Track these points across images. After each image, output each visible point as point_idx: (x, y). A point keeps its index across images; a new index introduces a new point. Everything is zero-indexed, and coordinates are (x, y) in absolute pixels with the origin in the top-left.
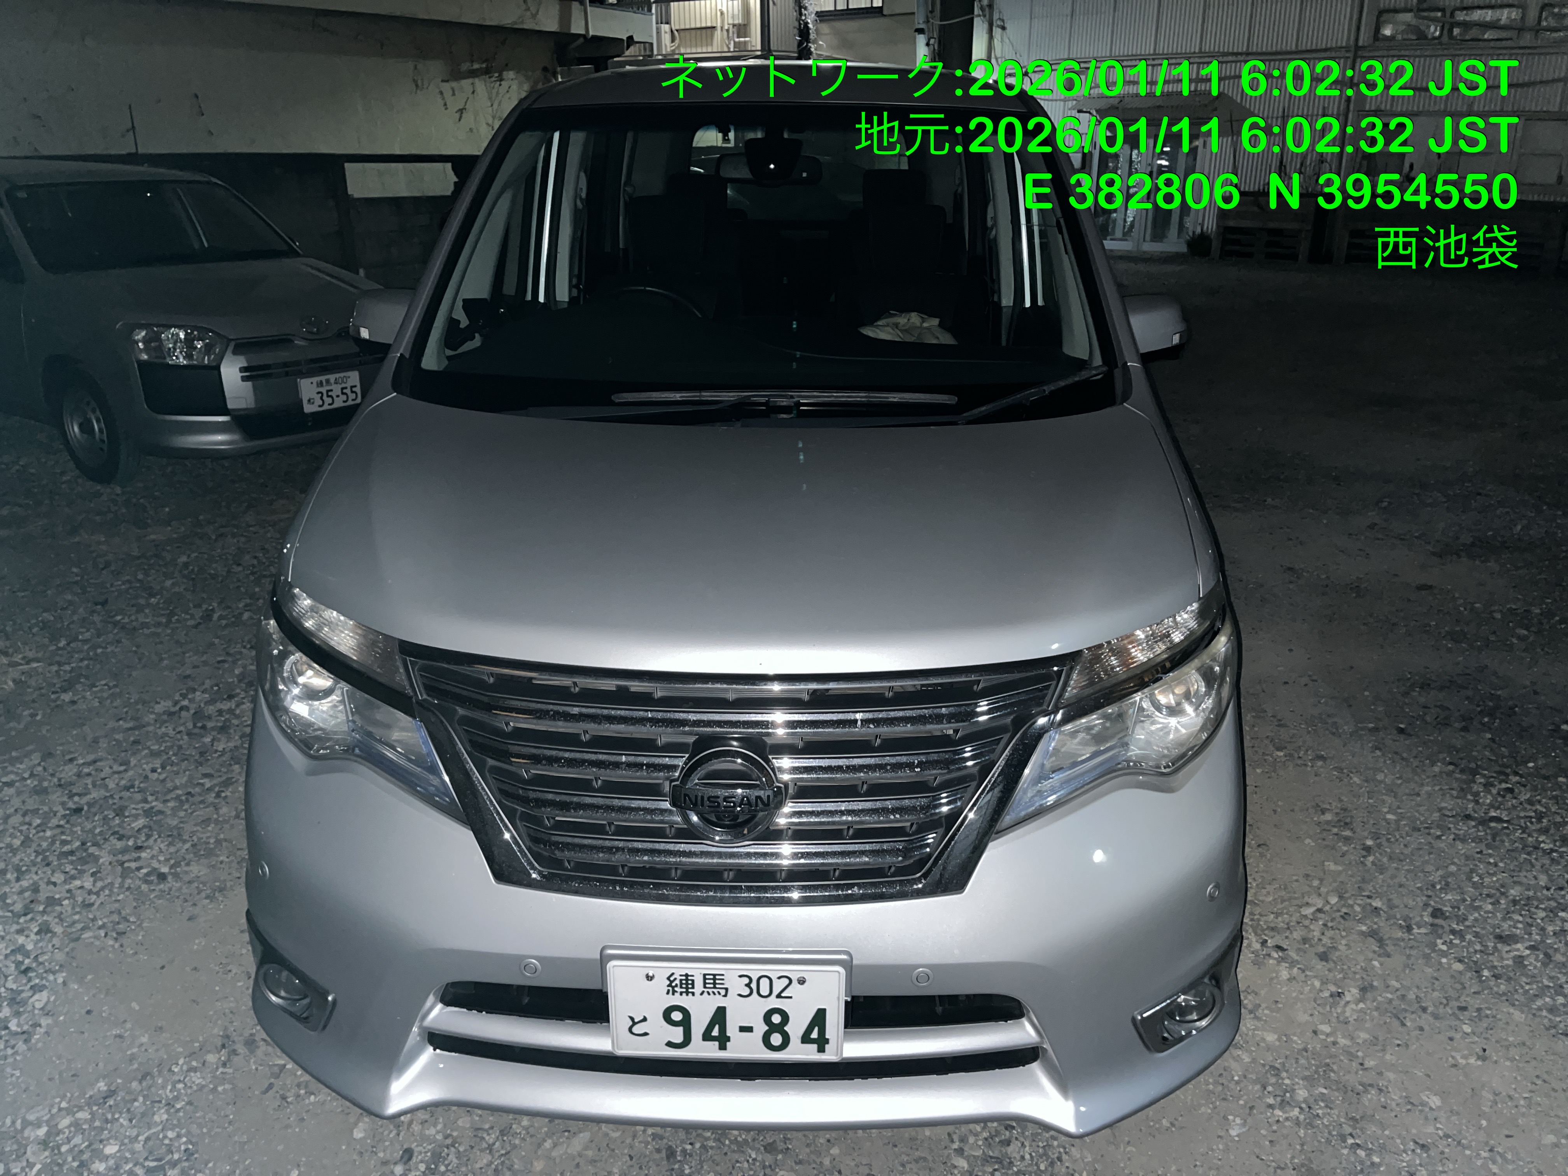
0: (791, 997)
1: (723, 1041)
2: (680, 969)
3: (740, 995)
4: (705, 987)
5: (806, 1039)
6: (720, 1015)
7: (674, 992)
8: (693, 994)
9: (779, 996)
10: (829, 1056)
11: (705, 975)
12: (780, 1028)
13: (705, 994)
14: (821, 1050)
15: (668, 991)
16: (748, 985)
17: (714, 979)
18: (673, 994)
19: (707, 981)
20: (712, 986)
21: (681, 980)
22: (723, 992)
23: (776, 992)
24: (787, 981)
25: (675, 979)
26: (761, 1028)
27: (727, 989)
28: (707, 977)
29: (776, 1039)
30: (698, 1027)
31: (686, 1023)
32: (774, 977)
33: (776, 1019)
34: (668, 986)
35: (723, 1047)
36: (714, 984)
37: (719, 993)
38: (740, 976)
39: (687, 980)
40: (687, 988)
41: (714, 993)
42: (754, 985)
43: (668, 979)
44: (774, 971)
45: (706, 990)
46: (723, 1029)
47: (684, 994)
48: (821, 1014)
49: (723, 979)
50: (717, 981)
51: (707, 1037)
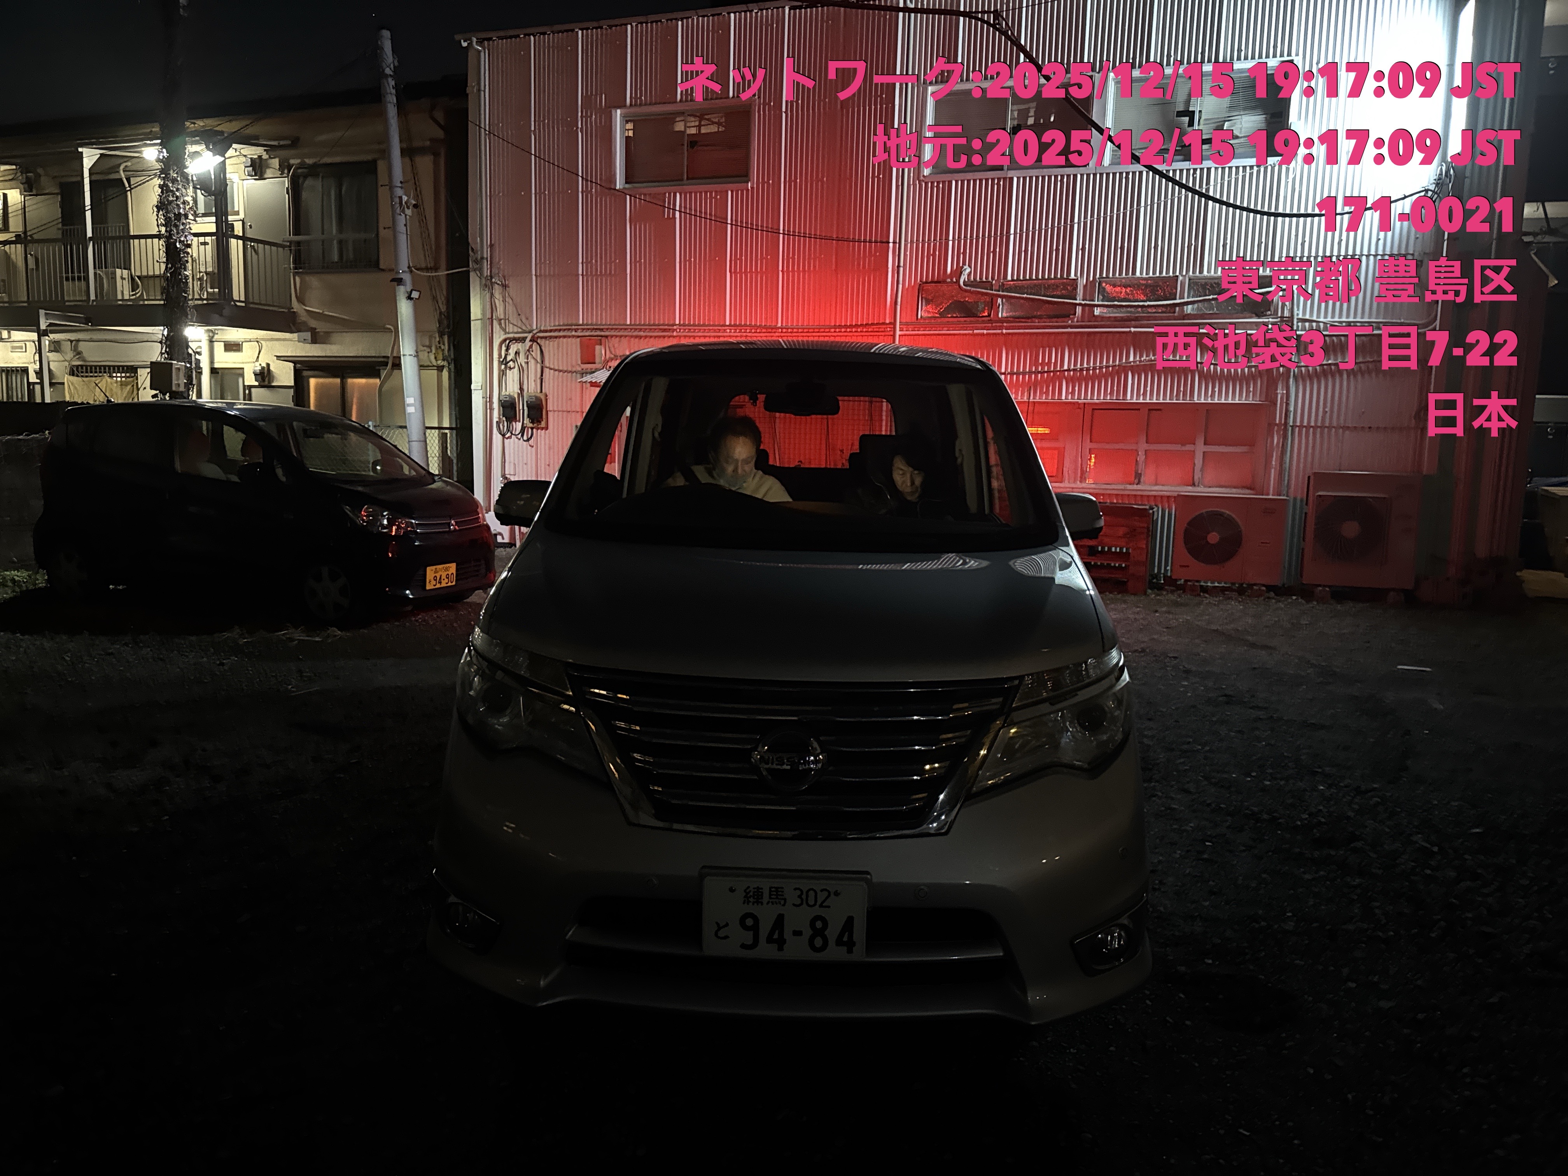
0: (829, 907)
1: (781, 943)
2: (754, 884)
3: (794, 905)
4: (770, 898)
5: (839, 942)
6: (780, 922)
7: (748, 902)
9: (821, 906)
10: (856, 958)
11: (771, 888)
12: (821, 933)
13: (770, 904)
14: (850, 951)
15: (745, 901)
16: (800, 897)
17: (777, 891)
18: (748, 905)
19: (772, 893)
20: (775, 897)
21: (754, 892)
22: (782, 902)
23: (819, 903)
24: (826, 894)
25: (750, 891)
26: (808, 932)
28: (772, 890)
29: (818, 942)
30: (764, 933)
31: (755, 929)
32: (818, 890)
33: (819, 924)
34: (745, 897)
35: (780, 949)
37: (780, 903)
38: (795, 889)
39: (758, 892)
40: (758, 899)
41: (776, 903)
42: (804, 897)
43: (745, 891)
44: (818, 885)
45: (771, 900)
46: (781, 934)
47: (756, 904)
48: (850, 920)
49: (783, 892)
50: (780, 893)
51: (770, 940)
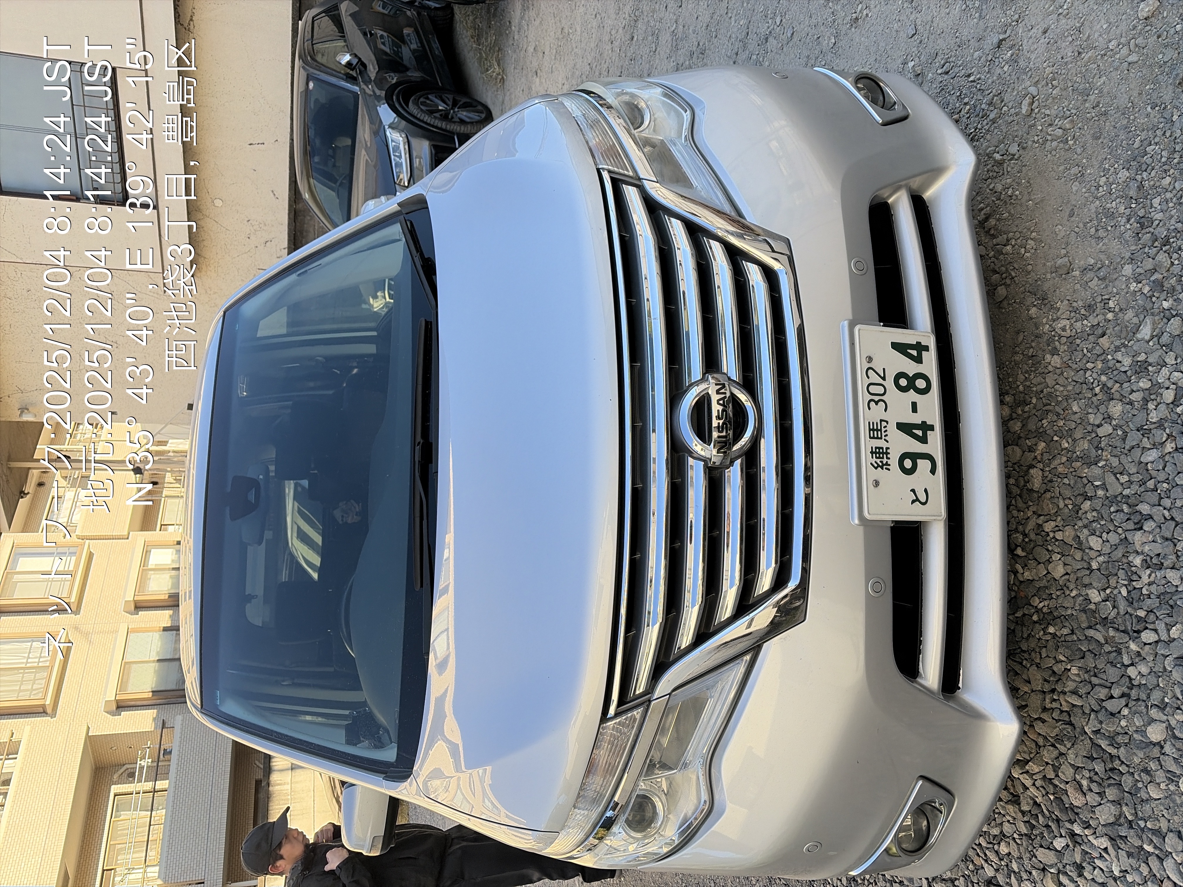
0: (884, 369)
1: (926, 427)
2: (867, 458)
3: (886, 410)
4: (881, 438)
5: (918, 360)
6: (905, 428)
7: (887, 464)
8: (887, 448)
9: (884, 378)
10: (931, 341)
11: (870, 438)
12: (912, 380)
13: (887, 438)
14: (926, 348)
15: (886, 469)
16: (877, 403)
17: (873, 430)
18: (889, 465)
19: (876, 436)
20: (879, 432)
21: (877, 458)
22: (884, 424)
23: (881, 381)
24: (870, 371)
25: (876, 462)
26: (912, 395)
27: (881, 421)
28: (872, 436)
29: (921, 384)
30: (916, 447)
31: (914, 457)
32: (867, 382)
33: (903, 382)
34: (882, 468)
35: (932, 428)
36: (877, 430)
37: (885, 427)
38: (869, 409)
39: (876, 453)
40: (883, 453)
41: (886, 431)
42: (877, 398)
43: (876, 468)
44: (862, 382)
45: (883, 437)
46: (916, 426)
47: (889, 456)
48: (895, 346)
49: (873, 423)
50: (875, 428)
51: (923, 440)
